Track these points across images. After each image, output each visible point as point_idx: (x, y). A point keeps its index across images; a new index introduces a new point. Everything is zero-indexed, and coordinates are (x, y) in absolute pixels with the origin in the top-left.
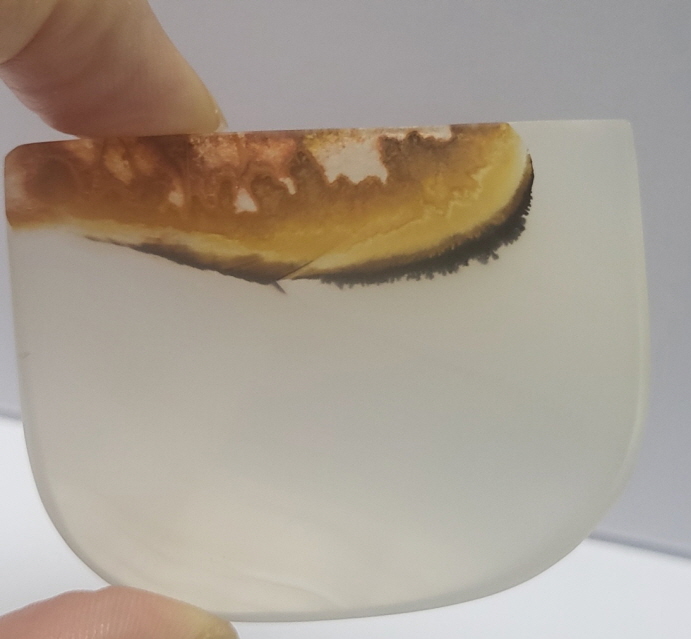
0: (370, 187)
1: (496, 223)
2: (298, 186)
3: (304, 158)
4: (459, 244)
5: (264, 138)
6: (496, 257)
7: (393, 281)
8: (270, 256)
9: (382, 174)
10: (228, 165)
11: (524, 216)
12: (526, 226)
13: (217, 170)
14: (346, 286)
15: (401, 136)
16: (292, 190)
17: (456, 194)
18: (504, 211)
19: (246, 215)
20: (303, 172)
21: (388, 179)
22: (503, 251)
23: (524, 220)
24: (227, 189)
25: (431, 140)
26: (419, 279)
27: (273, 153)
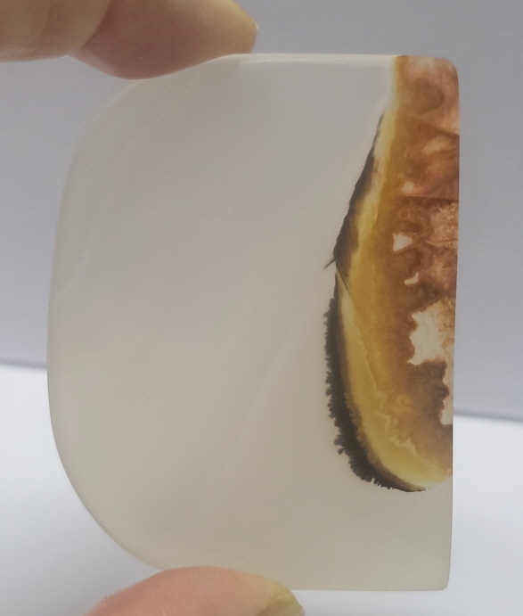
0: (406, 349)
1: (369, 455)
2: (410, 288)
3: (432, 295)
4: (354, 421)
5: (452, 263)
6: (340, 452)
7: (327, 359)
8: (357, 258)
9: (416, 360)
10: (432, 231)
11: (373, 480)
12: (364, 481)
13: (429, 222)
14: (326, 319)
15: (445, 381)
16: (408, 282)
17: (396, 422)
18: (378, 462)
19: (391, 241)
20: (421, 293)
21: (411, 365)
22: (344, 459)
23: (369, 480)
24: (413, 228)
25: (441, 406)
26: (327, 381)
27: (438, 270)
